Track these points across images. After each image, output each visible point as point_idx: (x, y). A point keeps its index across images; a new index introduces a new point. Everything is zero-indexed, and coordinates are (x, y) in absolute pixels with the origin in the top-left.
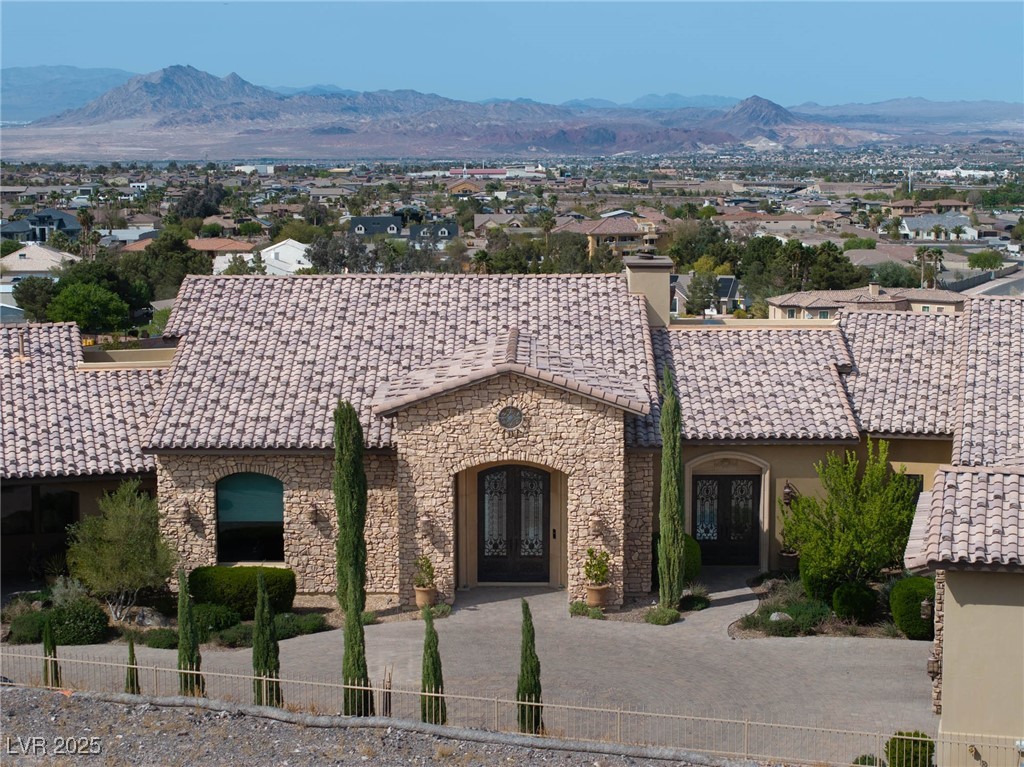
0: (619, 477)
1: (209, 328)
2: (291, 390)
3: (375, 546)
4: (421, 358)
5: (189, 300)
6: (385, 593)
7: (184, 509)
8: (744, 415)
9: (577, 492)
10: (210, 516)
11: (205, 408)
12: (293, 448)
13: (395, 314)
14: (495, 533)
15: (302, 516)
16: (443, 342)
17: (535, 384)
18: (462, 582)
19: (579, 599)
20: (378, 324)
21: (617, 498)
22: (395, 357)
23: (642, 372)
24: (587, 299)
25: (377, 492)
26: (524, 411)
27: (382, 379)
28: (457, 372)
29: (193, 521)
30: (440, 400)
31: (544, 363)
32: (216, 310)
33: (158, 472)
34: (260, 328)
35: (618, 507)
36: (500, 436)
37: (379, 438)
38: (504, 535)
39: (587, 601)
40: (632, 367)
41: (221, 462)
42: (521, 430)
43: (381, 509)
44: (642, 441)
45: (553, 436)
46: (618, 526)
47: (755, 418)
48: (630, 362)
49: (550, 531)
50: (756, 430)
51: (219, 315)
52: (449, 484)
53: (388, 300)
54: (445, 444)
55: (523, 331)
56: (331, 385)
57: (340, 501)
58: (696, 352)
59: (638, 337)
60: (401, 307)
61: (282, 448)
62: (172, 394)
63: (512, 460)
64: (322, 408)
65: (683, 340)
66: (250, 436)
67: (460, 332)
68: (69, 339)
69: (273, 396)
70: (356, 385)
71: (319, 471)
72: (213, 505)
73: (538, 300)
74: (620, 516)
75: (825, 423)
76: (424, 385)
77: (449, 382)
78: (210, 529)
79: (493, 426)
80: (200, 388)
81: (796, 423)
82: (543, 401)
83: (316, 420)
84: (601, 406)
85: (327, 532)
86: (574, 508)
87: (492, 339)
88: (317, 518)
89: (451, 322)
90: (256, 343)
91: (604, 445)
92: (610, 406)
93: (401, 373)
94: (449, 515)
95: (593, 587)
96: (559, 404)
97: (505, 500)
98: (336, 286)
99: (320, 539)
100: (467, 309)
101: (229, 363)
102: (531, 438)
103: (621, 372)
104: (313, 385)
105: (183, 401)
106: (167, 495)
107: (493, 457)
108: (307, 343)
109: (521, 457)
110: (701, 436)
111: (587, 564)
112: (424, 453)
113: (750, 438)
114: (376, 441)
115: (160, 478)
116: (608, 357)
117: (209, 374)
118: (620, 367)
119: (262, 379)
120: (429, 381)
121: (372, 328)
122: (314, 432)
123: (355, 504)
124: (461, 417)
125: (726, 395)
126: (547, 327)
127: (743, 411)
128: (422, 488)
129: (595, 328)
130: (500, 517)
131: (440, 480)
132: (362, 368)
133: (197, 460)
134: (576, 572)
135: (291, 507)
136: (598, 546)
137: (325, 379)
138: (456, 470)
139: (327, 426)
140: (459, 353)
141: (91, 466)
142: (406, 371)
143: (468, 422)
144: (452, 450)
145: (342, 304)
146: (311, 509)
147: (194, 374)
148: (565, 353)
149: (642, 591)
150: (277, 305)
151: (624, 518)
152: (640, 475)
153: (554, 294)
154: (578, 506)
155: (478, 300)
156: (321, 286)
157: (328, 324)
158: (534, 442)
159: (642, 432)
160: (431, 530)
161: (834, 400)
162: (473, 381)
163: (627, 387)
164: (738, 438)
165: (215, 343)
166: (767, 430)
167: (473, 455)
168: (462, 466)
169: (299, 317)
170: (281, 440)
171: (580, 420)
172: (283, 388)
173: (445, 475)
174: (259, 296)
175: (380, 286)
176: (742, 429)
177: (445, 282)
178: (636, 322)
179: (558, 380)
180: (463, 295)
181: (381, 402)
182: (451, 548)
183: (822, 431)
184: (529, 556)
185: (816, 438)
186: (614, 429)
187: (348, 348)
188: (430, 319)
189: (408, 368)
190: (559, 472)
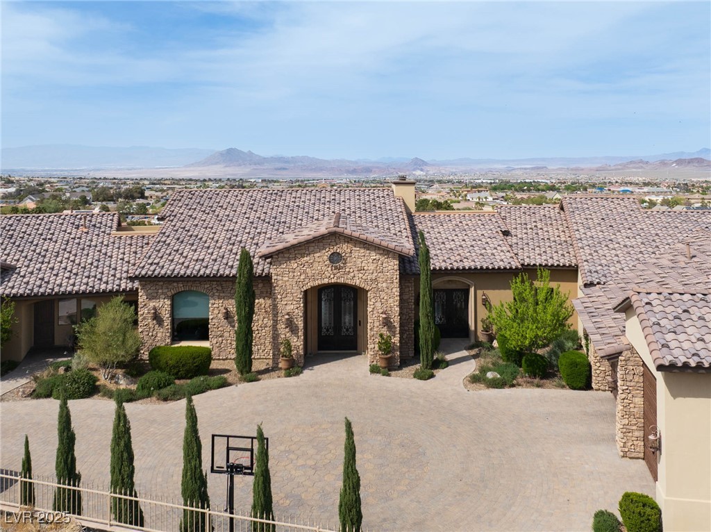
0: (396, 291)
1: (182, 214)
2: (218, 245)
3: (260, 332)
4: (289, 228)
5: (175, 200)
6: (266, 359)
7: (153, 311)
8: (459, 257)
9: (373, 300)
10: (168, 315)
11: (170, 254)
12: (214, 276)
13: (278, 206)
14: (327, 322)
15: (220, 315)
16: (301, 220)
17: (350, 239)
18: (309, 351)
19: (375, 363)
20: (269, 212)
21: (395, 304)
22: (276, 228)
23: (405, 234)
24: (374, 199)
25: (262, 301)
26: (343, 255)
27: (268, 238)
28: (307, 233)
29: (157, 317)
30: (297, 248)
31: (354, 228)
32: (187, 205)
33: (139, 290)
34: (208, 214)
35: (396, 309)
36: (329, 269)
37: (263, 270)
38: (332, 323)
39: (379, 364)
40: (399, 231)
41: (175, 284)
42: (342, 265)
43: (264, 311)
44: (408, 271)
45: (359, 268)
46: (396, 321)
47: (465, 258)
48: (398, 229)
49: (359, 321)
50: (467, 264)
51: (189, 207)
52: (301, 296)
53: (275, 200)
54: (299, 274)
55: (343, 215)
56: (241, 242)
57: (239, 307)
58: (430, 225)
59: (401, 217)
60: (282, 203)
61: (208, 276)
62: (154, 247)
63: (337, 283)
64: (234, 254)
65: (422, 220)
66: (191, 270)
67: (310, 215)
68: (112, 220)
69: (208, 248)
70: (254, 242)
71: (229, 289)
72: (169, 309)
73: (350, 200)
74: (397, 314)
75: (502, 260)
76: (288, 240)
77: (301, 239)
78: (167, 323)
79: (326, 263)
80: (169, 244)
81: (487, 261)
82: (354, 248)
83: (230, 260)
84: (386, 251)
85: (233, 324)
86: (371, 310)
87: (326, 218)
88: (227, 316)
89: (306, 210)
90: (205, 221)
91: (388, 274)
92: (391, 252)
93: (278, 236)
94: (301, 314)
95: (383, 356)
96: (362, 251)
97: (332, 304)
98: (250, 194)
99: (229, 328)
100: (314, 204)
101: (188, 231)
102: (347, 270)
103: (394, 234)
104: (231, 242)
105: (159, 251)
106: (144, 304)
107: (326, 281)
108: (231, 221)
109: (342, 281)
110: (438, 268)
111: (379, 342)
112: (287, 279)
113: (464, 269)
114: (261, 272)
115: (140, 294)
116: (386, 227)
117: (176, 237)
118: (393, 232)
119: (204, 239)
120: (291, 239)
121: (265, 213)
122: (227, 267)
123: (247, 309)
124: (308, 258)
125: (448, 246)
126: (355, 212)
127: (458, 255)
128: (286, 299)
129: (379, 213)
130: (330, 314)
131: (296, 294)
132: (258, 233)
133: (161, 283)
134: (373, 345)
135: (214, 310)
136: (385, 331)
137: (237, 239)
138: (305, 288)
139: (235, 264)
140: (308, 225)
141: (103, 287)
142: (281, 234)
143: (312, 261)
144: (302, 277)
145: (252, 202)
146: (225, 311)
147: (168, 236)
148: (364, 225)
149: (409, 356)
150: (219, 203)
151: (399, 315)
152: (407, 290)
153: (358, 197)
154: (373, 309)
155: (320, 200)
156: (242, 194)
157: (244, 211)
158: (349, 272)
159: (408, 266)
160: (290, 324)
161: (504, 248)
162: (314, 238)
163: (399, 241)
164: (458, 269)
165: (183, 221)
166: (472, 265)
167: (314, 280)
168: (308, 286)
169: (229, 209)
170: (208, 272)
171: (374, 260)
172: (215, 244)
173: (299, 291)
174: (211, 198)
175: (272, 194)
176: (459, 264)
177: (304, 192)
178: (400, 210)
179: (362, 237)
180: (313, 198)
181: (264, 250)
182: (301, 333)
183: (502, 265)
184: (346, 335)
185: (499, 268)
186: (393, 264)
187: (252, 223)
188: (296, 209)
189: (283, 233)
190: (363, 289)
